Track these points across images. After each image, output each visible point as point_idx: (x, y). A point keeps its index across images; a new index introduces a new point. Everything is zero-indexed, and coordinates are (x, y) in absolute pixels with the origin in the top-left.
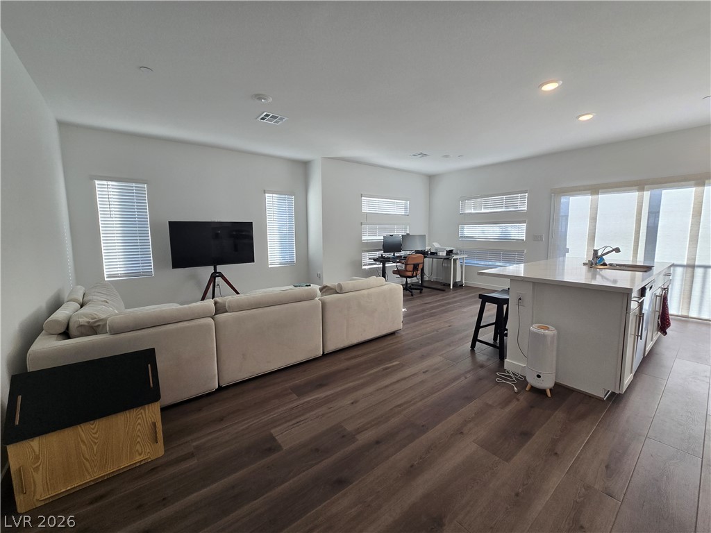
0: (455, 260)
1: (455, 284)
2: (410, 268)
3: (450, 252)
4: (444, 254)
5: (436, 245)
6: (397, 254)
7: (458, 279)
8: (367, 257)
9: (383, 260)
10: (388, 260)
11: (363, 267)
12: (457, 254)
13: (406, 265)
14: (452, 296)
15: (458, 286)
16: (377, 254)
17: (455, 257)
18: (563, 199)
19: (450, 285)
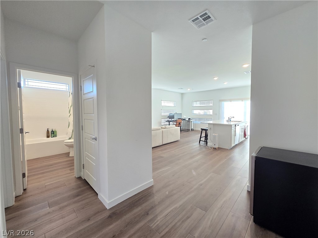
0: (191, 122)
1: (191, 129)
2: (178, 124)
3: (189, 119)
4: (187, 119)
5: (185, 117)
6: (173, 120)
7: (192, 128)
8: (163, 121)
9: (169, 122)
10: (171, 121)
11: (162, 124)
12: (192, 119)
13: (177, 123)
14: (190, 133)
15: (192, 130)
16: (167, 120)
17: (191, 120)
18: (223, 102)
19: (189, 130)
